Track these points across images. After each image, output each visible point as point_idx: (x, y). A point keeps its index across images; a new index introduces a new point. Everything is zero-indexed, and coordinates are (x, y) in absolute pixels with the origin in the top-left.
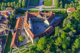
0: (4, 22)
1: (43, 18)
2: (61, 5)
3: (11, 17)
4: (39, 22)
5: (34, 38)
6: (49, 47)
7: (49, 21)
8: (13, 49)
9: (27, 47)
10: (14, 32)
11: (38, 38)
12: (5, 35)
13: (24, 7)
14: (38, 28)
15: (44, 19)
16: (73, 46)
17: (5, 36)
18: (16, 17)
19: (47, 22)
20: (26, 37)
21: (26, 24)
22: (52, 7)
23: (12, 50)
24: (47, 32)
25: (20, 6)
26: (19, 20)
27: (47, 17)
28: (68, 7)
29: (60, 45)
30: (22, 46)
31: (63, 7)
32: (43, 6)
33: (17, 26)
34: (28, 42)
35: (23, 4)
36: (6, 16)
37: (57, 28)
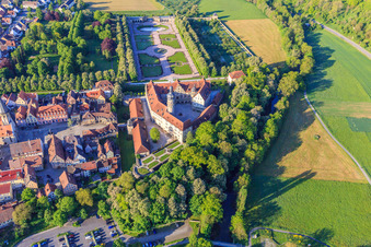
1: (187, 93)
2: (214, 70)
3: (113, 99)
5: (185, 128)
8: (142, 157)
9: (172, 150)
10: (135, 125)
11: (191, 128)
12: (113, 134)
13: (135, 79)
14: (181, 114)
15: (190, 96)
16: (265, 134)
17: (114, 137)
18: (123, 100)
19: (199, 100)
20: (162, 133)
21: (157, 105)
22: (194, 75)
23: (139, 160)
24: (205, 115)
25: (125, 77)
26: (133, 103)
27: (197, 90)
28: (228, 72)
30: (159, 150)
31: (219, 74)
32: (173, 75)
33: (134, 114)
34: (169, 140)
36: (101, 98)
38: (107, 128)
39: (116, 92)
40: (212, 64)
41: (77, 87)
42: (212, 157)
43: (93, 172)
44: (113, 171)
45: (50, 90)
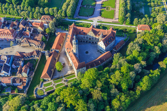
0: (36, 37)
1: (97, 37)
2: (128, 20)
4: (90, 42)
5: (79, 68)
6: (99, 84)
7: (106, 42)
8: (45, 81)
9: (67, 81)
10: (50, 56)
11: (85, 68)
12: (35, 58)
14: (87, 52)
15: (98, 39)
16: (138, 87)
17: (35, 60)
18: (55, 32)
20: (67, 64)
21: (69, 44)
22: (114, 20)
23: (42, 83)
24: (100, 60)
26: (59, 36)
27: (104, 36)
28: (139, 23)
29: (117, 83)
30: (58, 78)
32: (99, 18)
33: (54, 47)
34: (69, 72)
35: (69, 12)
36: (40, 29)
37: (116, 56)
38: (32, 53)
39: (50, 26)
40: (128, 14)
44: (21, 87)
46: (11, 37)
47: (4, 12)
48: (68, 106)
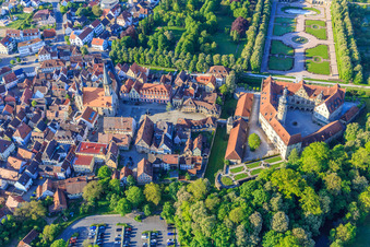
0: (207, 98)
1: (311, 100)
3: (223, 89)
4: (297, 108)
5: (291, 143)
8: (231, 164)
9: (268, 166)
10: (235, 125)
11: (299, 145)
12: (208, 130)
14: (295, 124)
15: (313, 103)
17: (209, 133)
18: (235, 91)
19: (322, 110)
20: (264, 141)
21: (268, 107)
22: (331, 77)
23: (228, 167)
24: (324, 133)
26: (244, 97)
27: (324, 97)
30: (254, 161)
31: (364, 82)
33: (239, 112)
34: (271, 153)
35: (255, 62)
36: (210, 86)
37: (351, 128)
38: (204, 121)
39: (228, 82)
40: (358, 67)
41: (191, 68)
42: (309, 190)
43: (173, 167)
44: (194, 172)
45: (163, 66)
46: (165, 98)
47: (148, 60)
48: (288, 196)
